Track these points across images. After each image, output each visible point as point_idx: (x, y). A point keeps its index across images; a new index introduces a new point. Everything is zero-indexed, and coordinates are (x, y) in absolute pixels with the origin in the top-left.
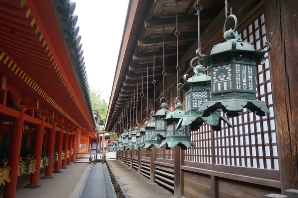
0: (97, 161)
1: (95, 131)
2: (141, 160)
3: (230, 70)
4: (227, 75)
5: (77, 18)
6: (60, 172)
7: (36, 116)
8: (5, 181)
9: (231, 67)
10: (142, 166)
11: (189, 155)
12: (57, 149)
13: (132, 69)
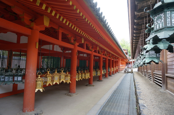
0: (128, 72)
1: (127, 59)
2: (148, 72)
3: (163, 16)
4: (162, 19)
5: (99, 8)
6: (111, 76)
7: (99, 53)
8: (88, 78)
9: (164, 14)
10: (149, 75)
11: (170, 69)
12: (109, 66)
13: (136, 27)
